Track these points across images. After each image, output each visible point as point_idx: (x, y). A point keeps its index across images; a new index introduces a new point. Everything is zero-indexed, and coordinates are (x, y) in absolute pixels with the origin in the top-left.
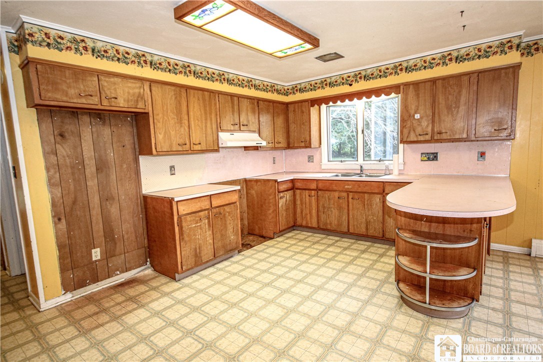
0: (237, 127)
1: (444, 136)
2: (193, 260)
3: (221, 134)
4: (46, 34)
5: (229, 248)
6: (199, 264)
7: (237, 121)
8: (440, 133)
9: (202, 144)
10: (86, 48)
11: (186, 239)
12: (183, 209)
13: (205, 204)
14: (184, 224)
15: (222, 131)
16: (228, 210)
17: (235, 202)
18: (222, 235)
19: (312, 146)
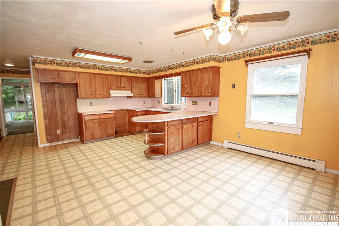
0: (119, 88)
1: (194, 95)
2: (91, 137)
3: (111, 91)
4: (41, 60)
5: (108, 135)
6: (93, 139)
7: (119, 86)
8: (192, 93)
9: (101, 94)
10: (54, 63)
11: (88, 129)
12: (86, 118)
13: (98, 117)
14: (87, 124)
15: (111, 90)
16: (108, 120)
17: (113, 118)
18: (105, 130)
19: (156, 97)
